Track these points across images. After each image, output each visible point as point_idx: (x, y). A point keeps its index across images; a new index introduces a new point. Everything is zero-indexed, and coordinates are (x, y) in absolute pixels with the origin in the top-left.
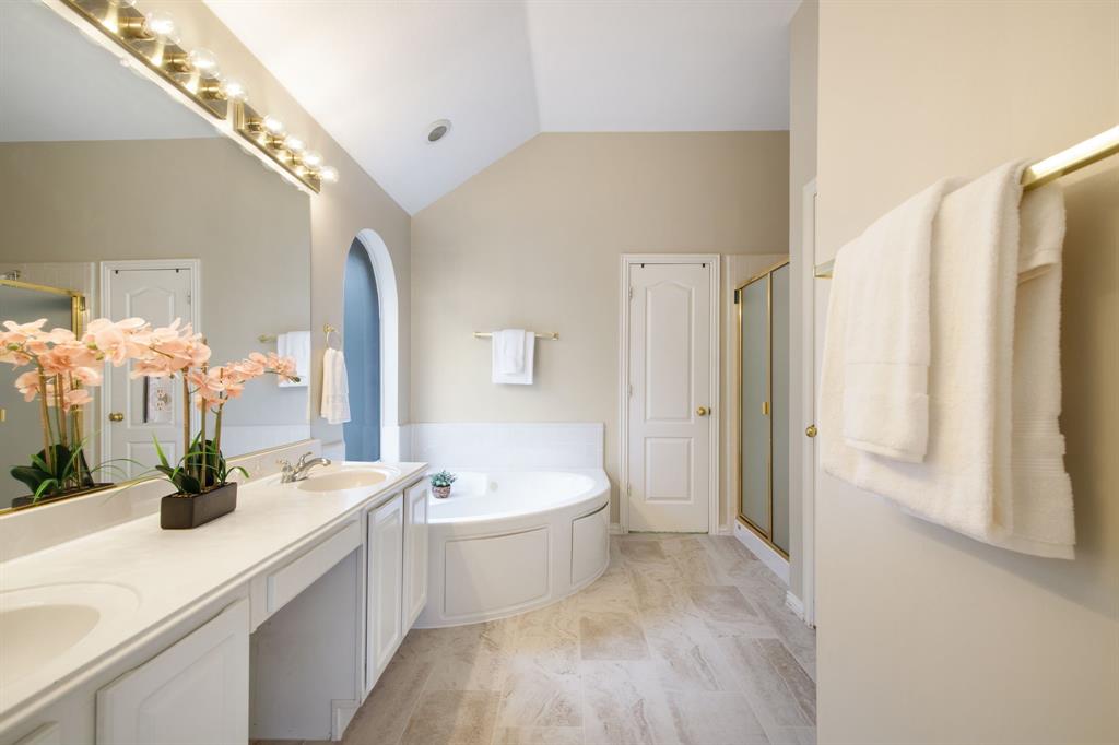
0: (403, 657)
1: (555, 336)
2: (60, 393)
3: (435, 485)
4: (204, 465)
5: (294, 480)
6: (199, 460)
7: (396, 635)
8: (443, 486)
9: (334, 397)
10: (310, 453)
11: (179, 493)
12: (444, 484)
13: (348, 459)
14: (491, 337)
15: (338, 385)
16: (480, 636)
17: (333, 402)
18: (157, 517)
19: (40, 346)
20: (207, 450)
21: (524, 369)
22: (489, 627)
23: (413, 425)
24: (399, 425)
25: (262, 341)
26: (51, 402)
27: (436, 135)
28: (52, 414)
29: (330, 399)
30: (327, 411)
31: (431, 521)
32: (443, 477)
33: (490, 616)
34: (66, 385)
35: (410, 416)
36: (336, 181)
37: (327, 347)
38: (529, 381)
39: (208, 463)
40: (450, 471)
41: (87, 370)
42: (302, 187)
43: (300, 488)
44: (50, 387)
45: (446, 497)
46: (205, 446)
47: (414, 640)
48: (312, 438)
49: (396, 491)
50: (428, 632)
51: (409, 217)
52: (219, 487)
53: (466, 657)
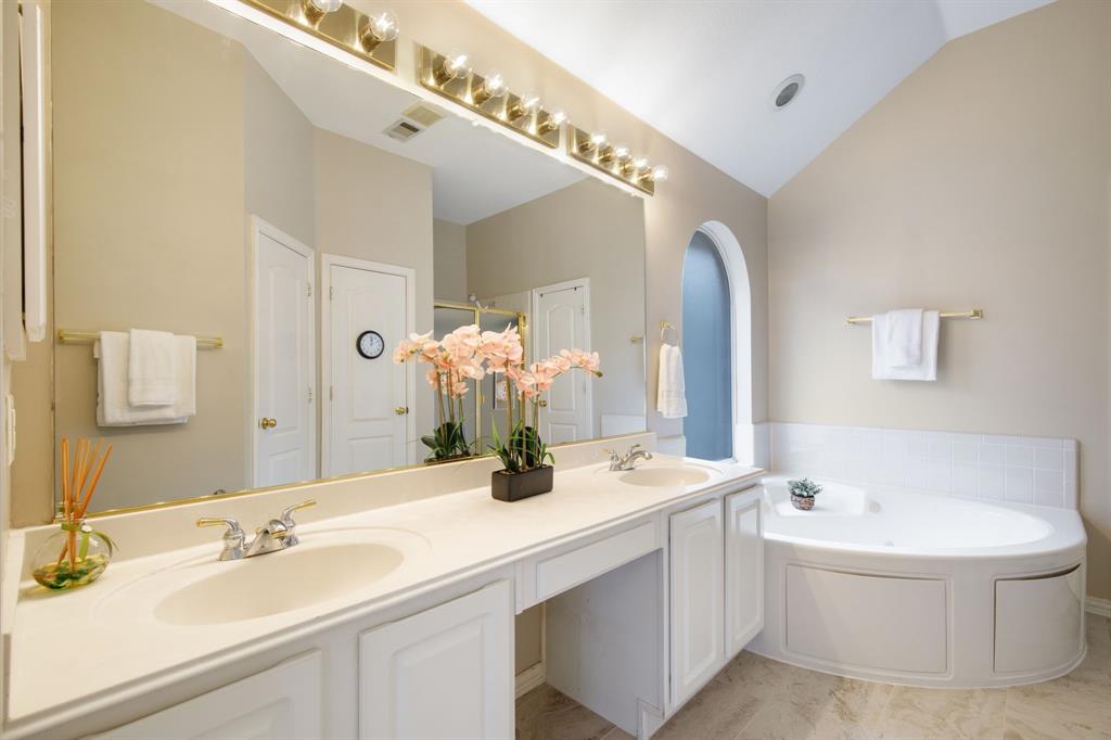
0: (730, 680)
1: (976, 313)
2: (450, 384)
3: (794, 493)
4: (524, 449)
5: (620, 469)
6: (520, 443)
7: (713, 655)
8: (804, 496)
9: (668, 391)
10: (638, 446)
11: (506, 470)
12: (805, 494)
13: (688, 455)
14: (870, 323)
15: (672, 378)
16: (832, 693)
17: (668, 396)
18: (488, 489)
19: (433, 350)
20: (527, 436)
21: (921, 360)
22: (848, 686)
23: (772, 424)
24: (754, 423)
25: (633, 341)
26: (445, 392)
27: (784, 98)
28: (445, 400)
29: (665, 394)
30: (662, 405)
31: (767, 535)
32: (804, 486)
33: (851, 672)
34: (454, 379)
35: (768, 413)
36: (666, 178)
37: (662, 343)
38: (931, 375)
39: (527, 448)
40: (814, 480)
41: (467, 368)
42: (635, 192)
43: (622, 479)
44: (444, 378)
45: (809, 509)
46: (525, 432)
47: (744, 665)
48: (648, 431)
49: (716, 496)
50: (766, 662)
51: (765, 200)
52: (537, 469)
53: (806, 713)
